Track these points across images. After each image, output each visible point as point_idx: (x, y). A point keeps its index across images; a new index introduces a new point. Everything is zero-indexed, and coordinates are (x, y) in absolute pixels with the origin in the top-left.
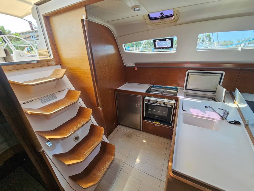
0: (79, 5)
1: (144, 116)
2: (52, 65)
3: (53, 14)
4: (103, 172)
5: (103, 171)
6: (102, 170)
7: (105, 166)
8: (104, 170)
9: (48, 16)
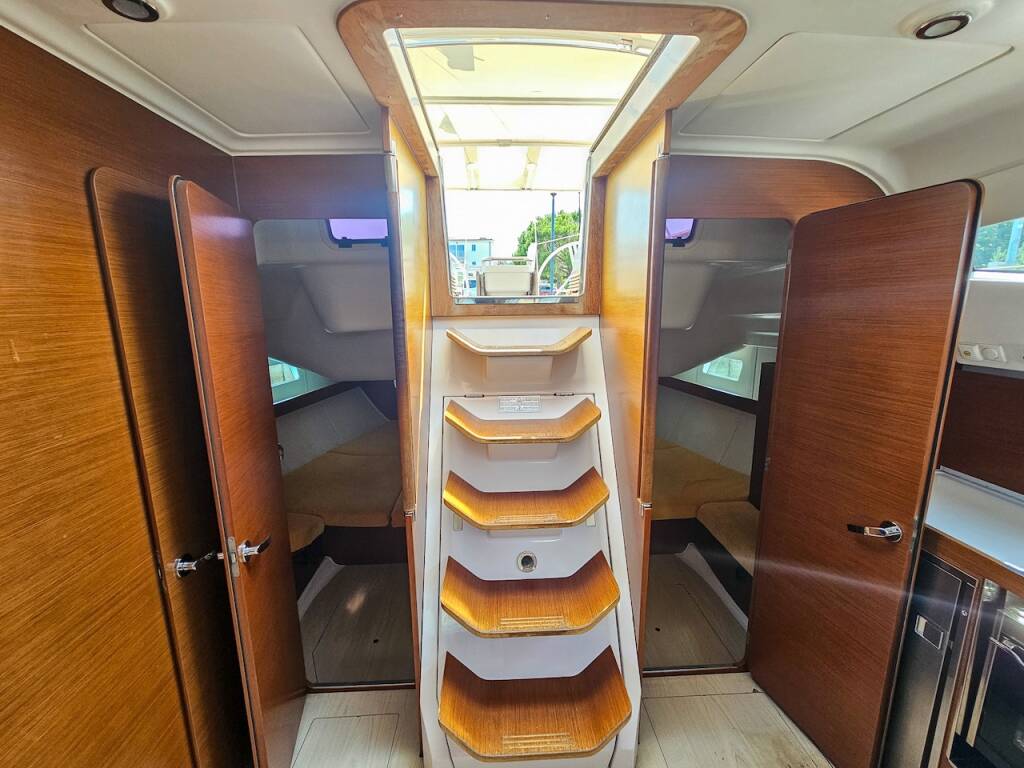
0: (650, 117)
1: (971, 739)
2: (574, 315)
3: (610, 166)
4: (522, 748)
5: (525, 744)
6: (526, 739)
7: (546, 737)
8: (530, 744)
9: (604, 173)
